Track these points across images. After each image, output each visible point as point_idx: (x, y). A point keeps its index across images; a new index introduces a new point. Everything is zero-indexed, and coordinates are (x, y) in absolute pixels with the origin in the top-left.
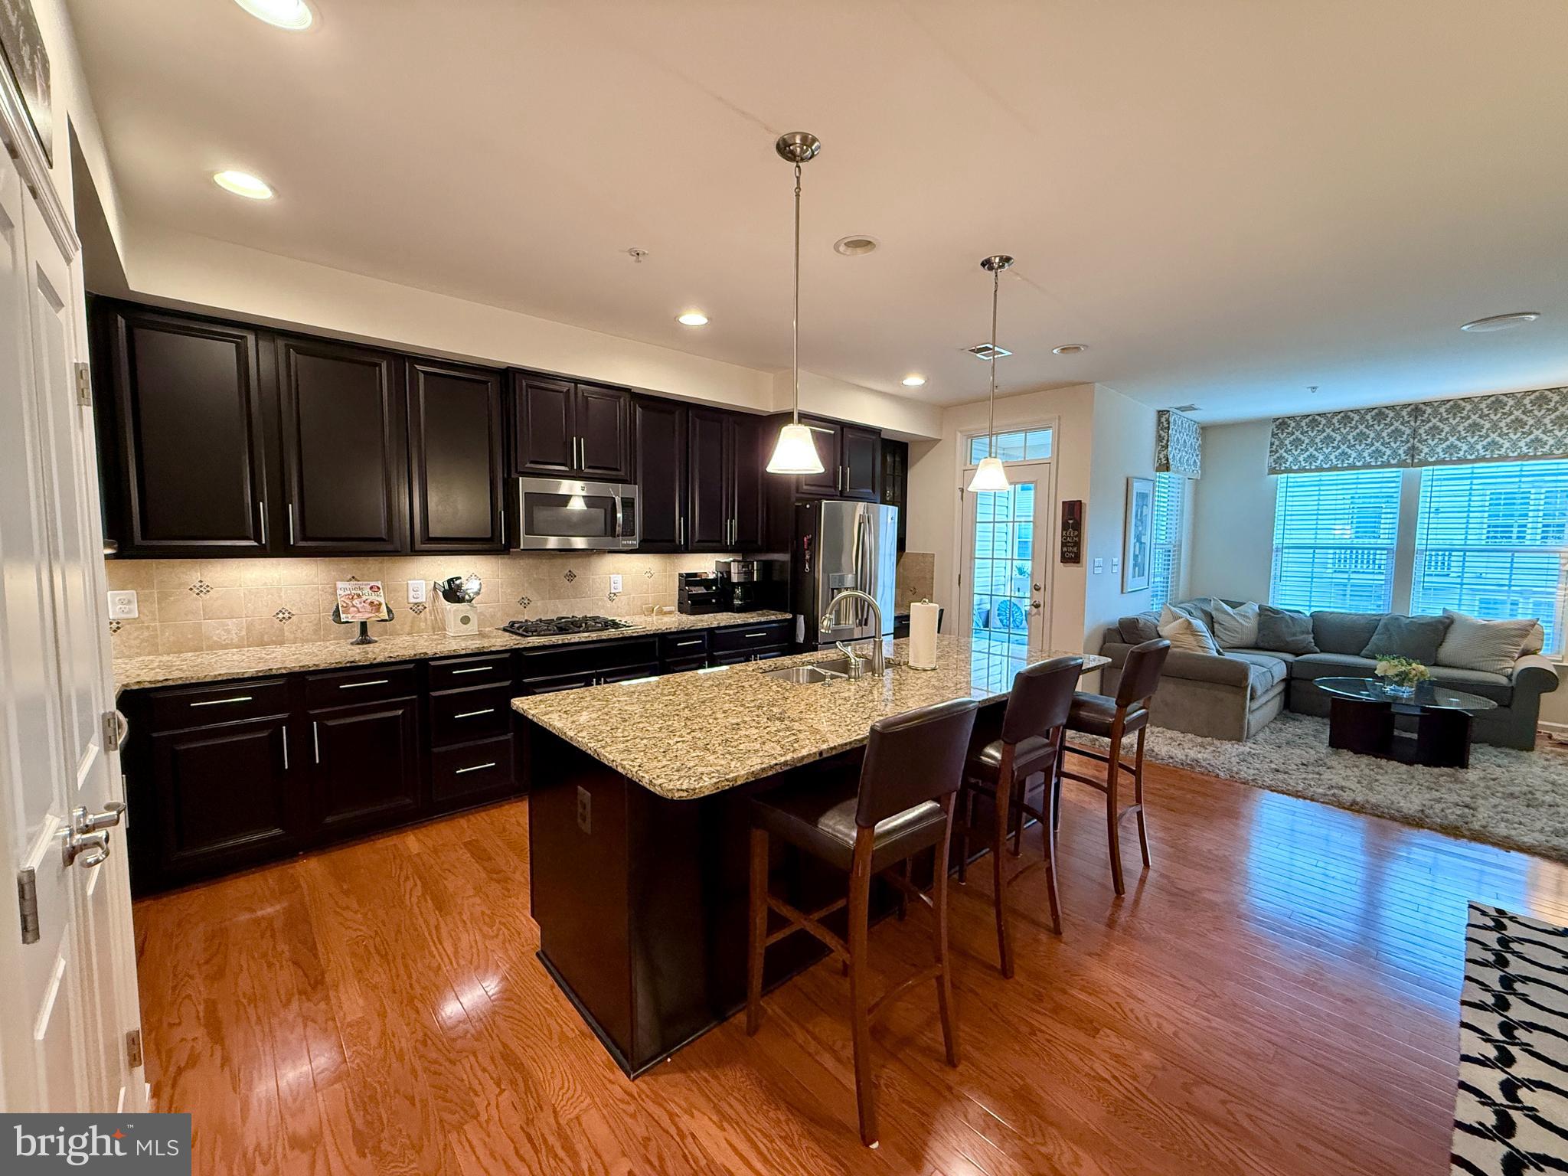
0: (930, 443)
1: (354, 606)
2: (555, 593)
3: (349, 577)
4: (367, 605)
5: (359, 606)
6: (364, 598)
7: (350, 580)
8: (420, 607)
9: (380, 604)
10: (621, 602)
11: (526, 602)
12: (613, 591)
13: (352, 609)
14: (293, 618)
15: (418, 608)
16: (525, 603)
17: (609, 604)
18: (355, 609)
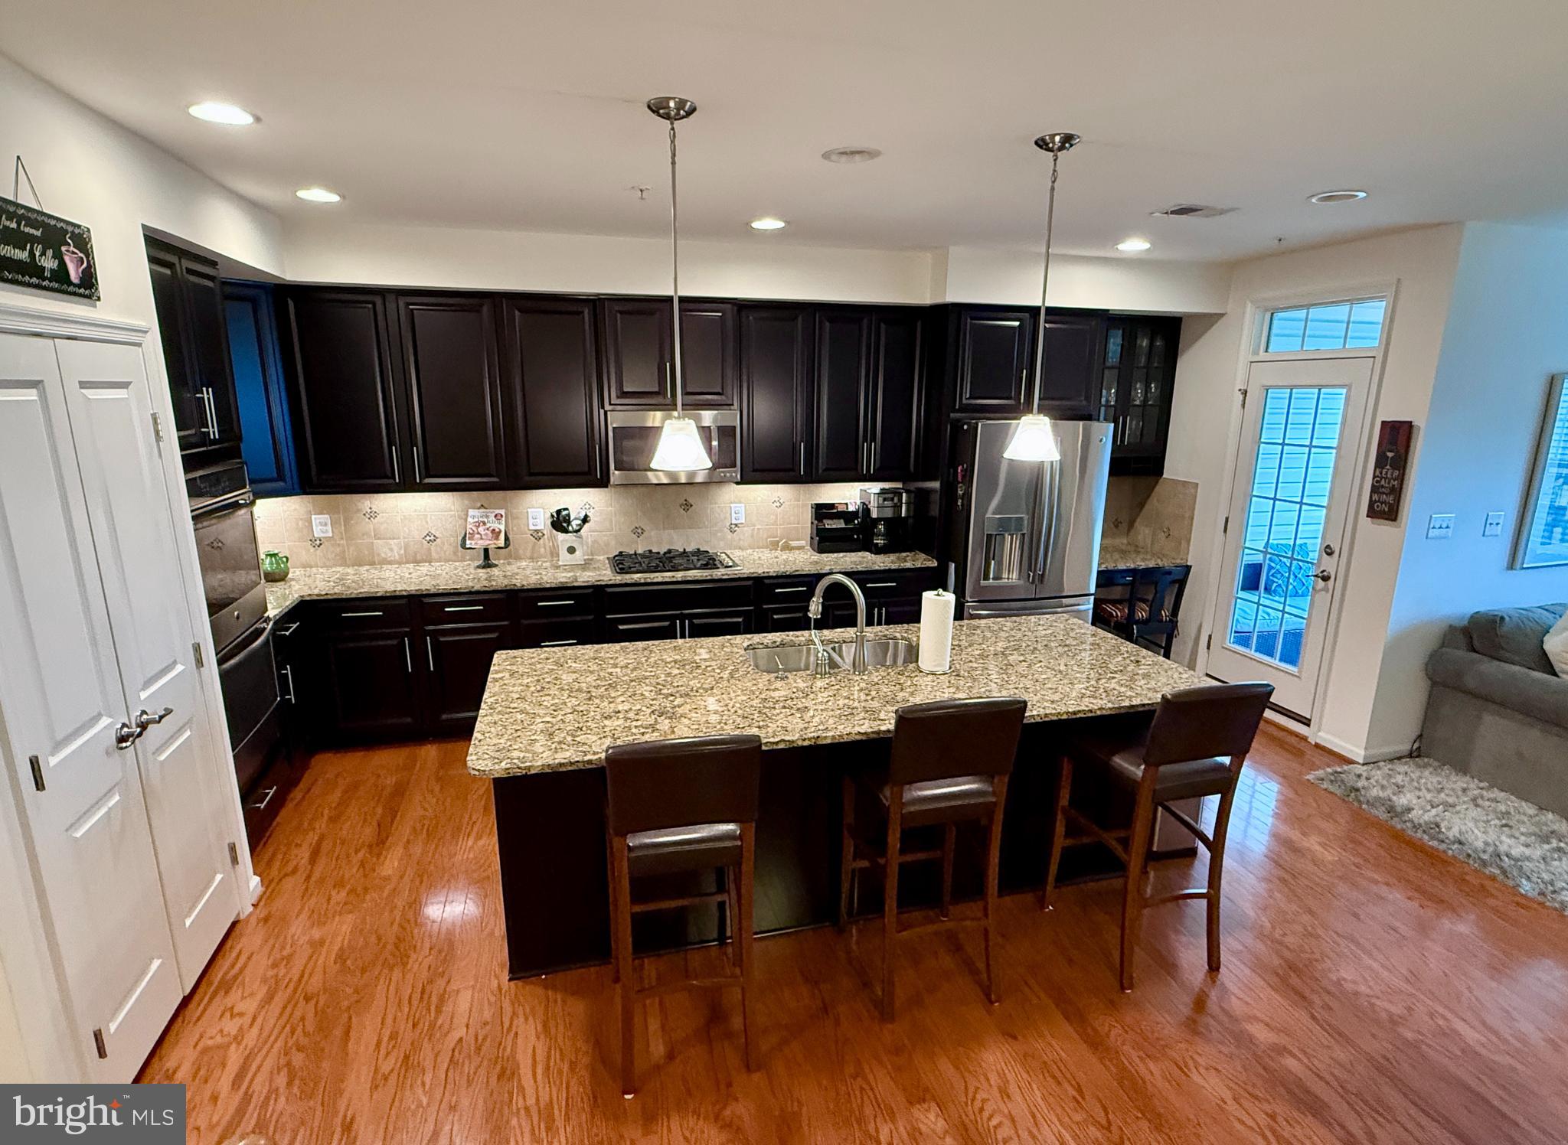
0: (1208, 320)
1: (478, 533)
2: (670, 523)
3: (479, 505)
4: (489, 532)
5: (483, 533)
6: (488, 525)
7: (479, 508)
8: (540, 534)
9: (500, 531)
10: (744, 533)
11: (640, 531)
12: (734, 522)
13: (477, 536)
14: (438, 540)
15: (537, 535)
16: (638, 532)
17: (729, 536)
18: (479, 536)
